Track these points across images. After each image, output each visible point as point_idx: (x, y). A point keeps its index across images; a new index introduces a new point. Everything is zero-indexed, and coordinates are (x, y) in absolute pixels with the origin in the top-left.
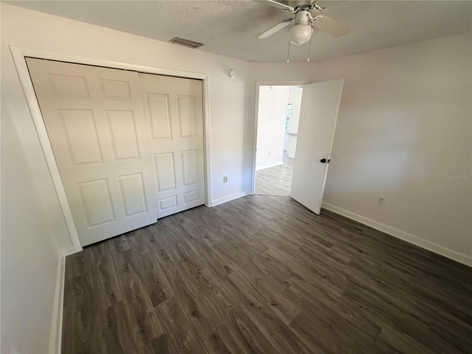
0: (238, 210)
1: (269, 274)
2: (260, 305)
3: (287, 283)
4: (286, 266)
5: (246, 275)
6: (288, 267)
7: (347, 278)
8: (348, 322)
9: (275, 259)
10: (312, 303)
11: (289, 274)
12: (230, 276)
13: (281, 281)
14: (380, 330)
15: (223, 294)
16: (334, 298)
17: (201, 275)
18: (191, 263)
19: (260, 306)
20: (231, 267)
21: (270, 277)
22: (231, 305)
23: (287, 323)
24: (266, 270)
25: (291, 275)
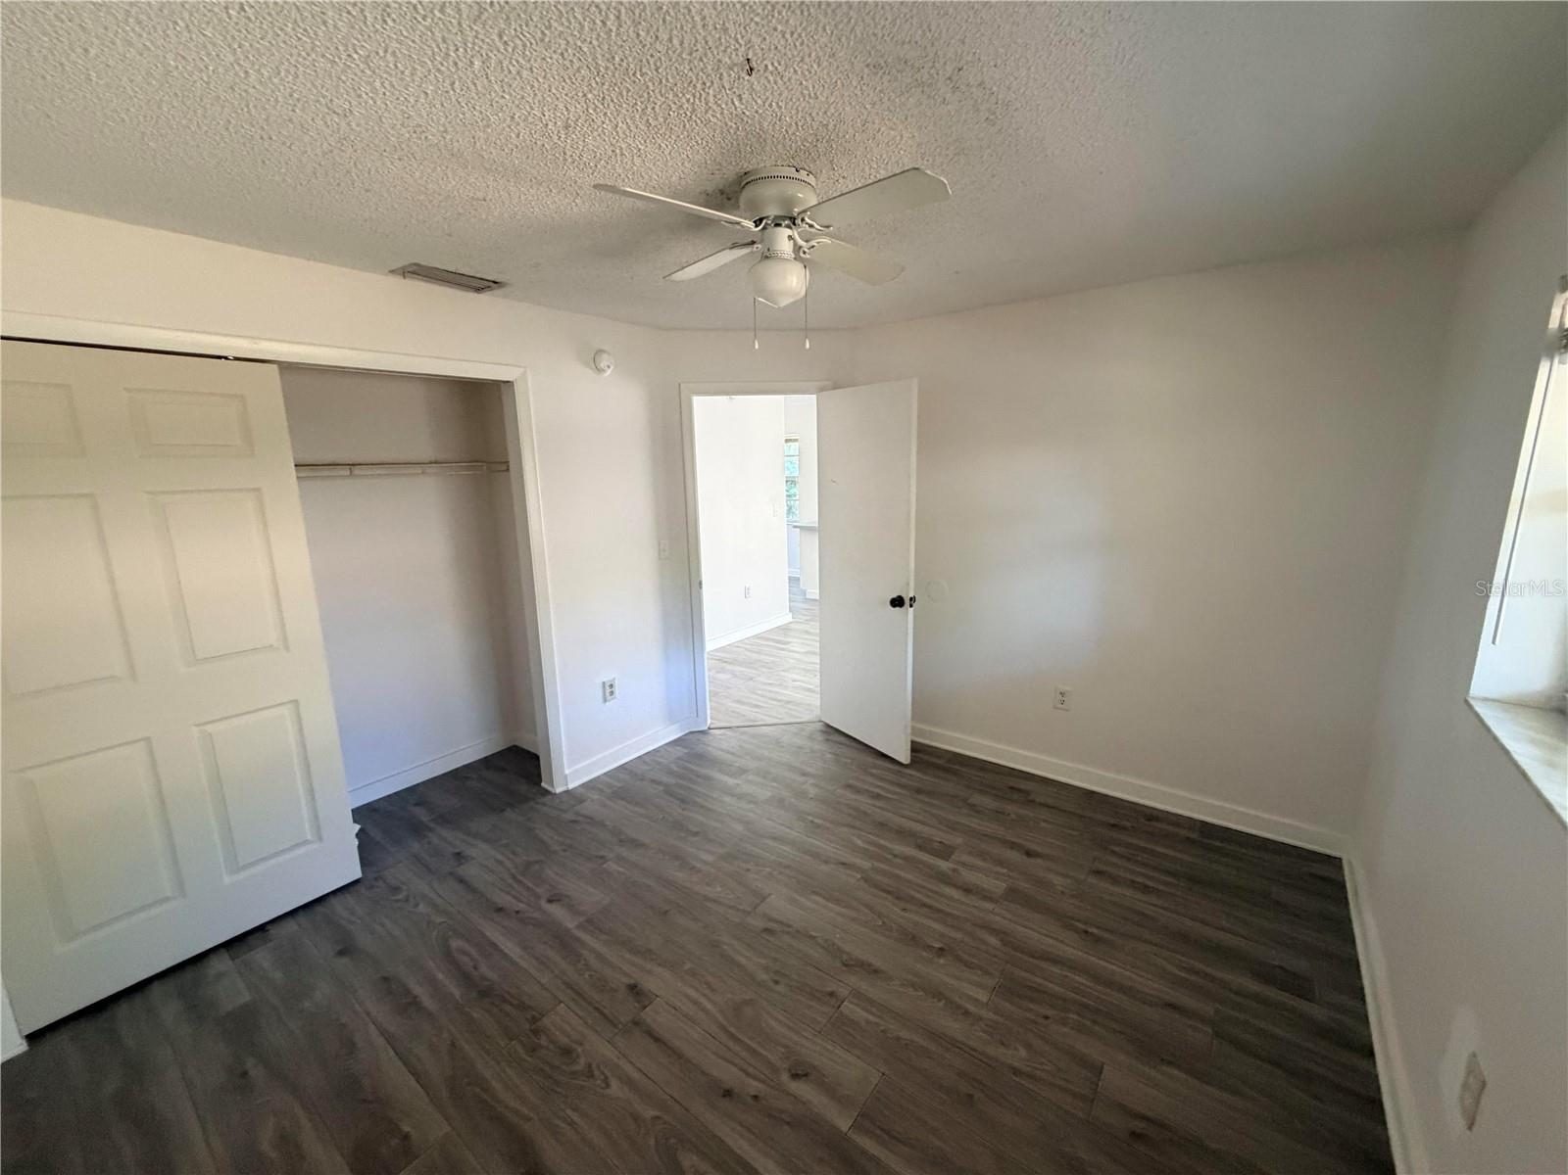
0: (661, 788)
1: (776, 978)
2: (754, 1086)
3: (832, 994)
4: (826, 941)
5: (703, 1000)
6: (834, 944)
7: (1002, 940)
8: (1016, 1072)
9: (789, 926)
10: (912, 1041)
11: (839, 965)
12: (648, 1015)
13: (817, 994)
14: (1098, 1070)
15: (630, 1083)
16: (971, 1008)
17: (543, 1037)
18: (505, 1001)
19: (753, 1093)
20: (649, 984)
21: (780, 988)
22: (657, 1113)
23: (844, 1124)
24: (766, 969)
25: (844, 968)
